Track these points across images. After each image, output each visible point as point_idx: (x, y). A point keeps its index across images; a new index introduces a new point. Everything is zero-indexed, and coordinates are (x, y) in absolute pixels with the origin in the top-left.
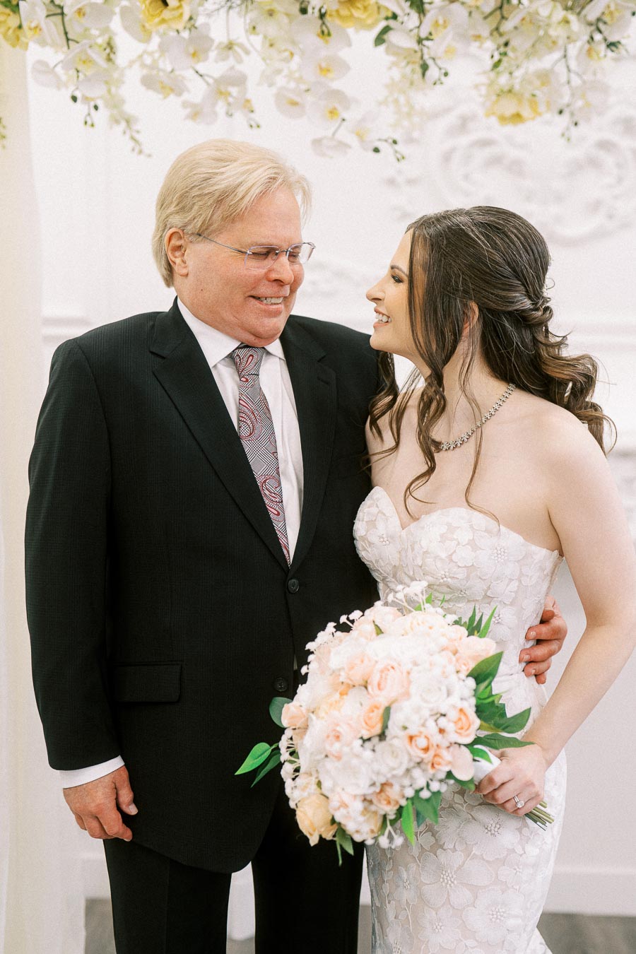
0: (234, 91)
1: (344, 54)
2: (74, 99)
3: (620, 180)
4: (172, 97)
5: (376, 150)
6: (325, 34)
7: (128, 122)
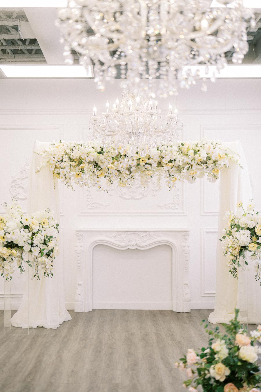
0: (86, 183)
1: (101, 180)
2: (66, 185)
3: (145, 189)
4: (79, 185)
5: (105, 191)
6: (98, 178)
7: (71, 186)
